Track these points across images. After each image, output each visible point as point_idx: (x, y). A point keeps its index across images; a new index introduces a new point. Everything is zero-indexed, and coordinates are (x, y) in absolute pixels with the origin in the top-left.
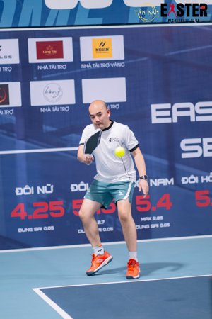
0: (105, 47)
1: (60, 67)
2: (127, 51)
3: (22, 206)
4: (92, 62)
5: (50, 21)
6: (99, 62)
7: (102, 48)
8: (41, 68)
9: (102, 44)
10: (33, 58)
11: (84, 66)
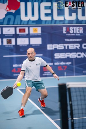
0: (36, 30)
1: (25, 35)
2: (42, 31)
3: (15, 69)
4: (33, 34)
5: (22, 23)
6: (35, 34)
7: (35, 30)
8: (20, 35)
9: (35, 29)
10: (18, 32)
11: (31, 35)
